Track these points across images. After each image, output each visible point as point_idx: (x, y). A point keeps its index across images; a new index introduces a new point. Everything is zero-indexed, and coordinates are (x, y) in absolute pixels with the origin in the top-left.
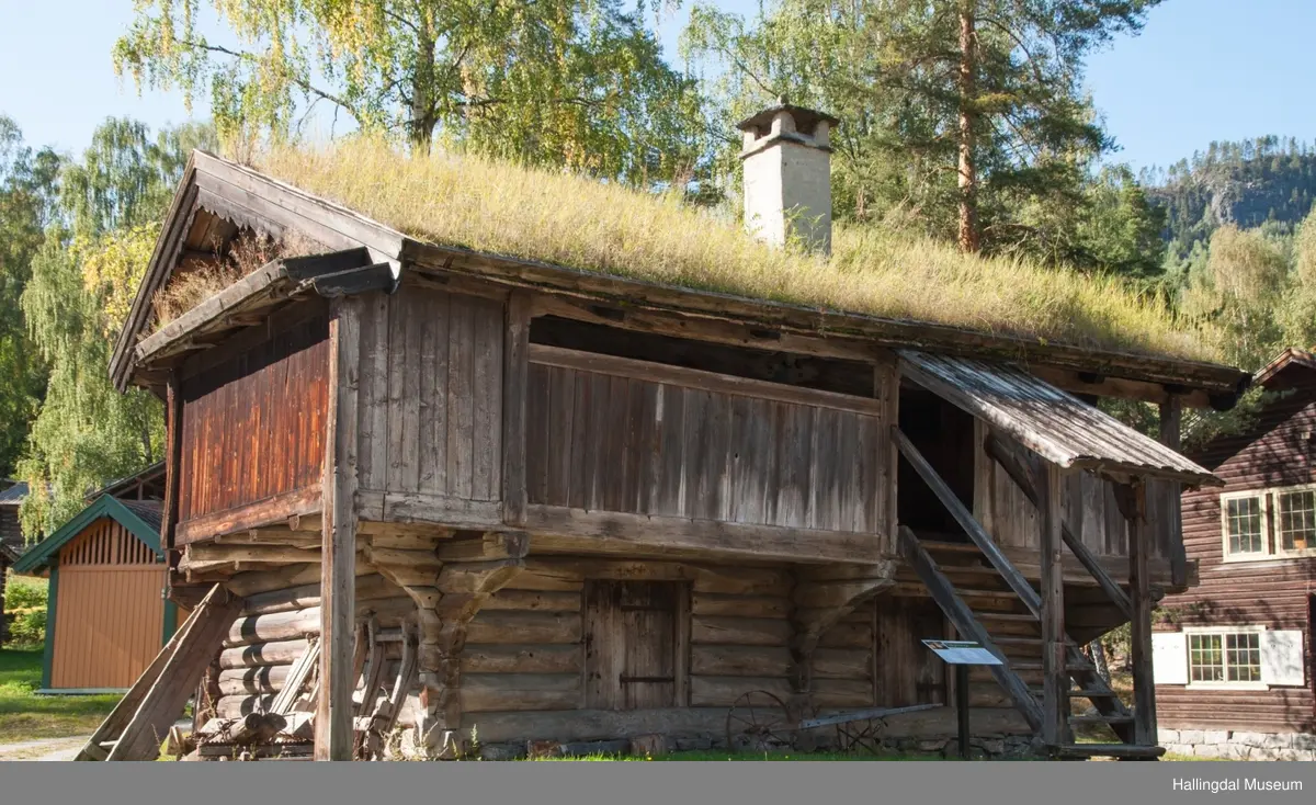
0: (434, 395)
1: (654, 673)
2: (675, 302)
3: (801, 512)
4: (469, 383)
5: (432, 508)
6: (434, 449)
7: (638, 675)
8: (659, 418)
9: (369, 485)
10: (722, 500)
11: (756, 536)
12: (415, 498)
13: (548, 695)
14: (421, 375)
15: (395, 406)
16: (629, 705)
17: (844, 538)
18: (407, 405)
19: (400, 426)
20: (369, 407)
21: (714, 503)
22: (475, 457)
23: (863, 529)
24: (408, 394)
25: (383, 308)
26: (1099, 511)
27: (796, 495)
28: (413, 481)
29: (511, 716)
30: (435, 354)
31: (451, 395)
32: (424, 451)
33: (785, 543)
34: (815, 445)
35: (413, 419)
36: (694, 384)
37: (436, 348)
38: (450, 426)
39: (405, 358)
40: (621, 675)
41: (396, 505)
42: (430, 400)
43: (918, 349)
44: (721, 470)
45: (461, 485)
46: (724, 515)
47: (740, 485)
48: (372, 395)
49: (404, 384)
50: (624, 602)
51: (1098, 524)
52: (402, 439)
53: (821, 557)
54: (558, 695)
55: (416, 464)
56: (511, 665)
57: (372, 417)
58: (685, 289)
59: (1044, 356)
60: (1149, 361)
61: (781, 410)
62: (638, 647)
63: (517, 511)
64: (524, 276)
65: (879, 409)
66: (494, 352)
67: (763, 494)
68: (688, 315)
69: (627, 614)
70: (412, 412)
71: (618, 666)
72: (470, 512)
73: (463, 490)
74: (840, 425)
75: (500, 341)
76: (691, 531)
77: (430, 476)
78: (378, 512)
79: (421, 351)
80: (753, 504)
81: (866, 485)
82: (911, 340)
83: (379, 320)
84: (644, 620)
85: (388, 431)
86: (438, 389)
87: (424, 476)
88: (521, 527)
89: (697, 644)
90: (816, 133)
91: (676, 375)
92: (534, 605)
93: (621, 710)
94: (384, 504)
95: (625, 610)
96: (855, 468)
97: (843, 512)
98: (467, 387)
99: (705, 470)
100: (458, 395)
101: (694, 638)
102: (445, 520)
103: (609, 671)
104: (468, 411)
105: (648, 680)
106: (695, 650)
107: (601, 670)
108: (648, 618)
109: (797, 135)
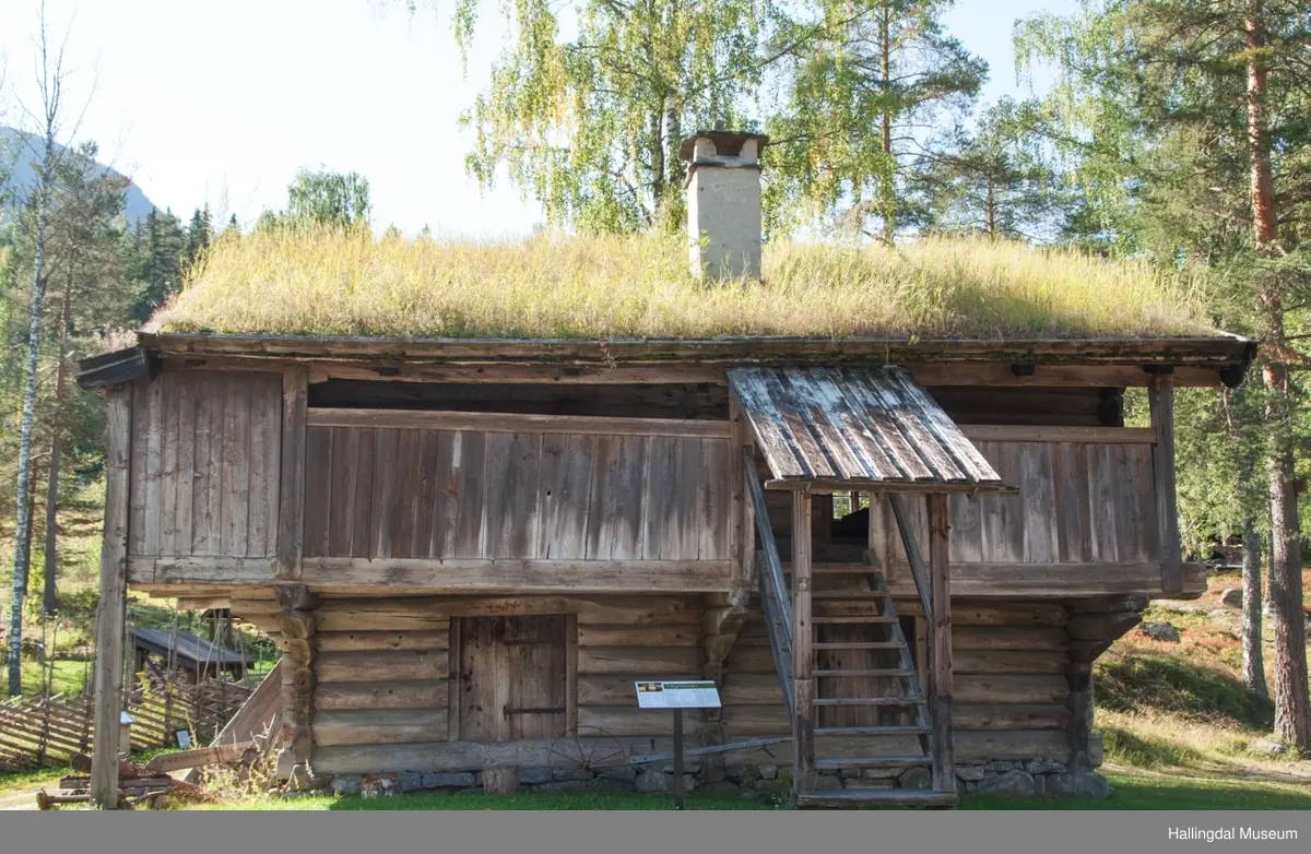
0: (209, 465)
1: (543, 704)
2: (438, 353)
3: (630, 543)
4: (245, 452)
5: (203, 569)
6: (208, 514)
7: (525, 707)
8: (456, 463)
9: (143, 551)
10: (531, 540)
11: (573, 571)
12: (185, 561)
13: (407, 729)
14: (195, 449)
15: (169, 478)
16: (514, 735)
17: (684, 567)
18: (180, 477)
19: (174, 497)
20: (143, 482)
21: (520, 543)
22: (251, 518)
23: (712, 555)
24: (182, 467)
25: (157, 393)
26: (1048, 514)
27: (623, 528)
28: (187, 544)
29: (369, 749)
30: (210, 428)
31: (225, 464)
32: (198, 517)
33: (605, 577)
34: (646, 473)
35: (186, 489)
36: (498, 429)
37: (211, 423)
38: (224, 492)
39: (178, 435)
40: (505, 708)
41: (166, 568)
42: (204, 470)
43: (752, 365)
44: (531, 509)
45: (236, 545)
46: (534, 552)
47: (553, 523)
48: (146, 471)
49: (178, 459)
50: (508, 637)
51: (1049, 529)
52: (175, 508)
53: (654, 588)
54: (416, 730)
55: (190, 529)
56: (369, 702)
57: (145, 490)
58: (445, 340)
59: (932, 354)
60: (1089, 344)
61: (603, 444)
62: (524, 679)
63: (291, 565)
64: (269, 349)
65: (729, 431)
66: (272, 417)
67: (581, 530)
68: (462, 363)
69: (511, 648)
70: (186, 483)
71: (501, 697)
72: (243, 569)
73: (237, 549)
74: (680, 451)
75: (279, 410)
76: (492, 571)
77: (204, 539)
78: (149, 575)
79: (196, 425)
80: (569, 540)
81: (714, 510)
82: (745, 356)
83: (152, 404)
84: (531, 653)
85: (162, 502)
86: (213, 459)
87: (198, 539)
88: (296, 580)
89: (584, 675)
90: (741, 153)
91: (473, 421)
92: (396, 645)
93: (505, 741)
94: (155, 568)
95: (508, 644)
96: (700, 495)
97: (684, 541)
98: (242, 455)
99: (509, 510)
100: (232, 463)
101: (579, 670)
102: (217, 578)
103: (491, 704)
104: (244, 476)
105: (537, 711)
106: (581, 681)
107: (482, 703)
108: (535, 651)
109: (717, 159)
